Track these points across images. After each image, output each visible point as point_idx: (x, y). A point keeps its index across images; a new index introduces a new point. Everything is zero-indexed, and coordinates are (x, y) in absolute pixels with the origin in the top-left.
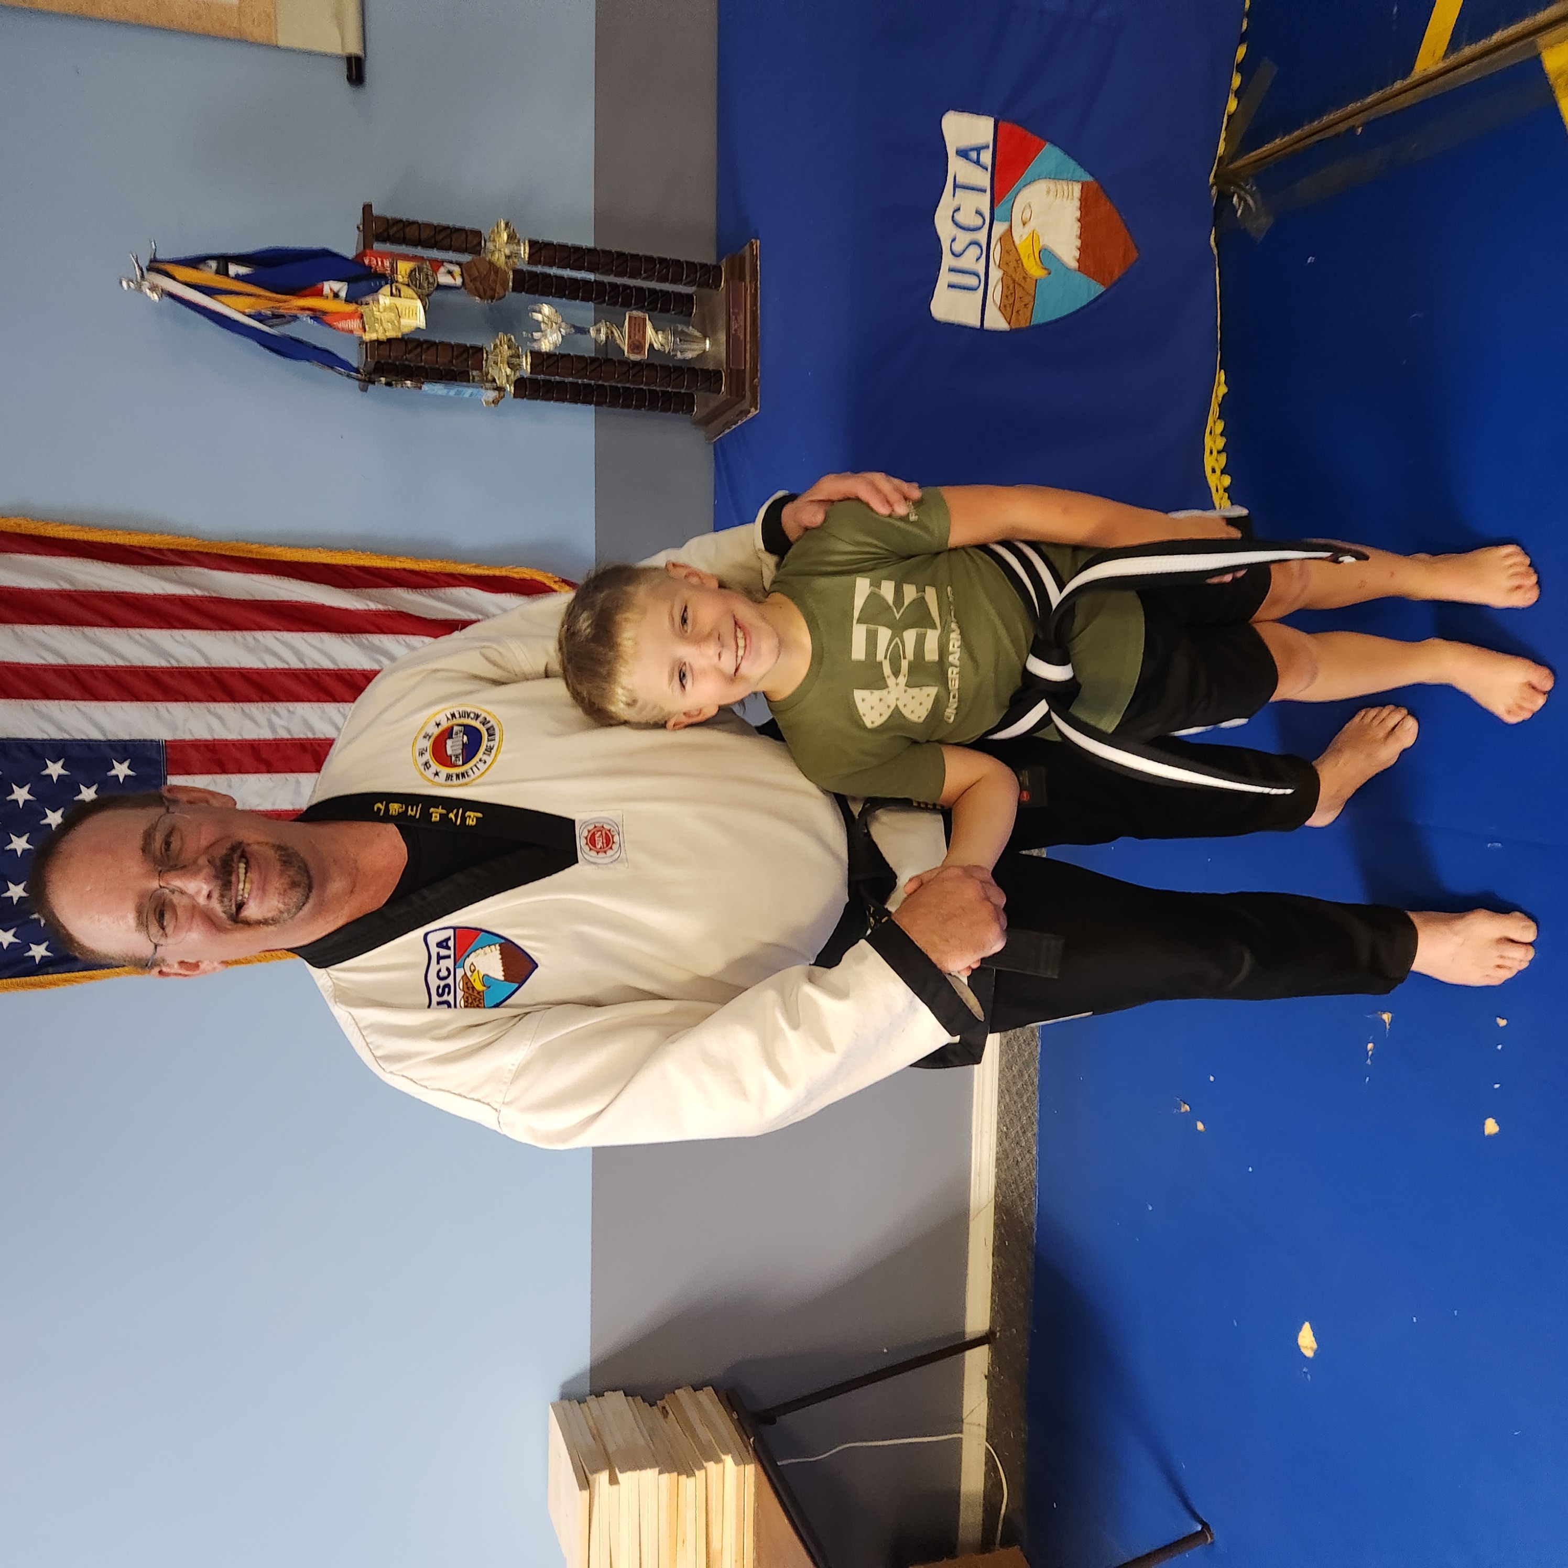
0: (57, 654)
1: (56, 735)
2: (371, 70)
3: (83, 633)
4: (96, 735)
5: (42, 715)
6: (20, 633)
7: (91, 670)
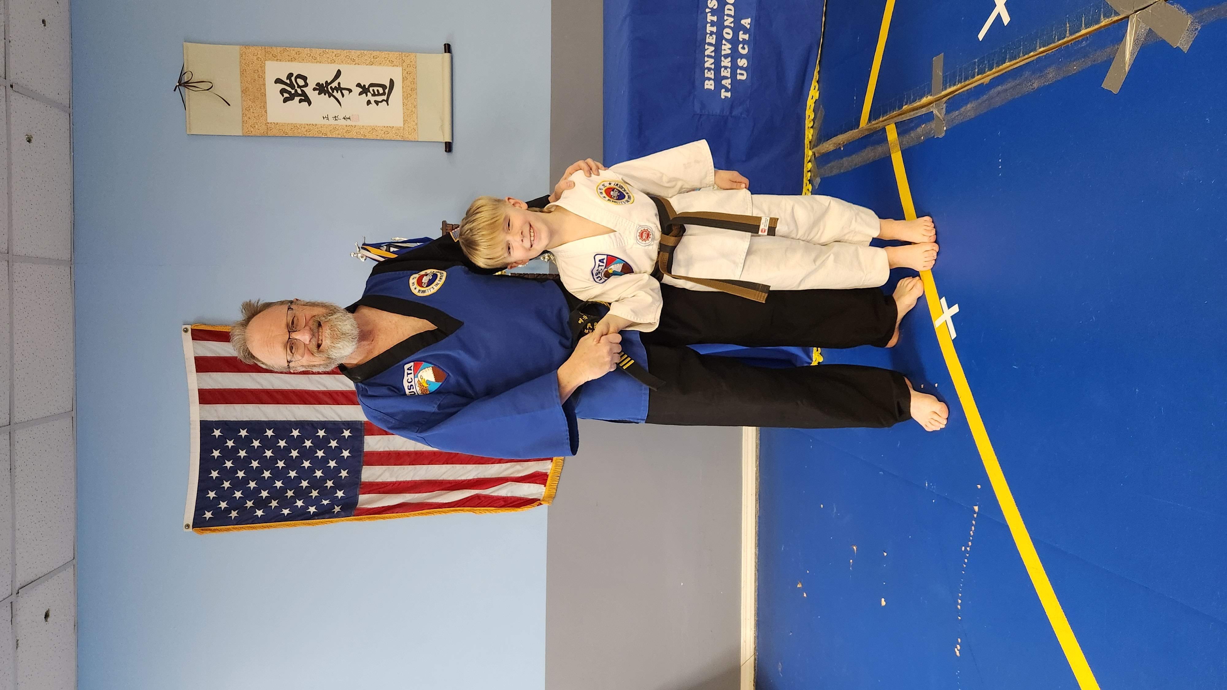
0: (325, 386)
1: (322, 419)
2: (455, 147)
3: (335, 377)
4: (337, 419)
5: (317, 411)
6: (310, 378)
7: (337, 392)
